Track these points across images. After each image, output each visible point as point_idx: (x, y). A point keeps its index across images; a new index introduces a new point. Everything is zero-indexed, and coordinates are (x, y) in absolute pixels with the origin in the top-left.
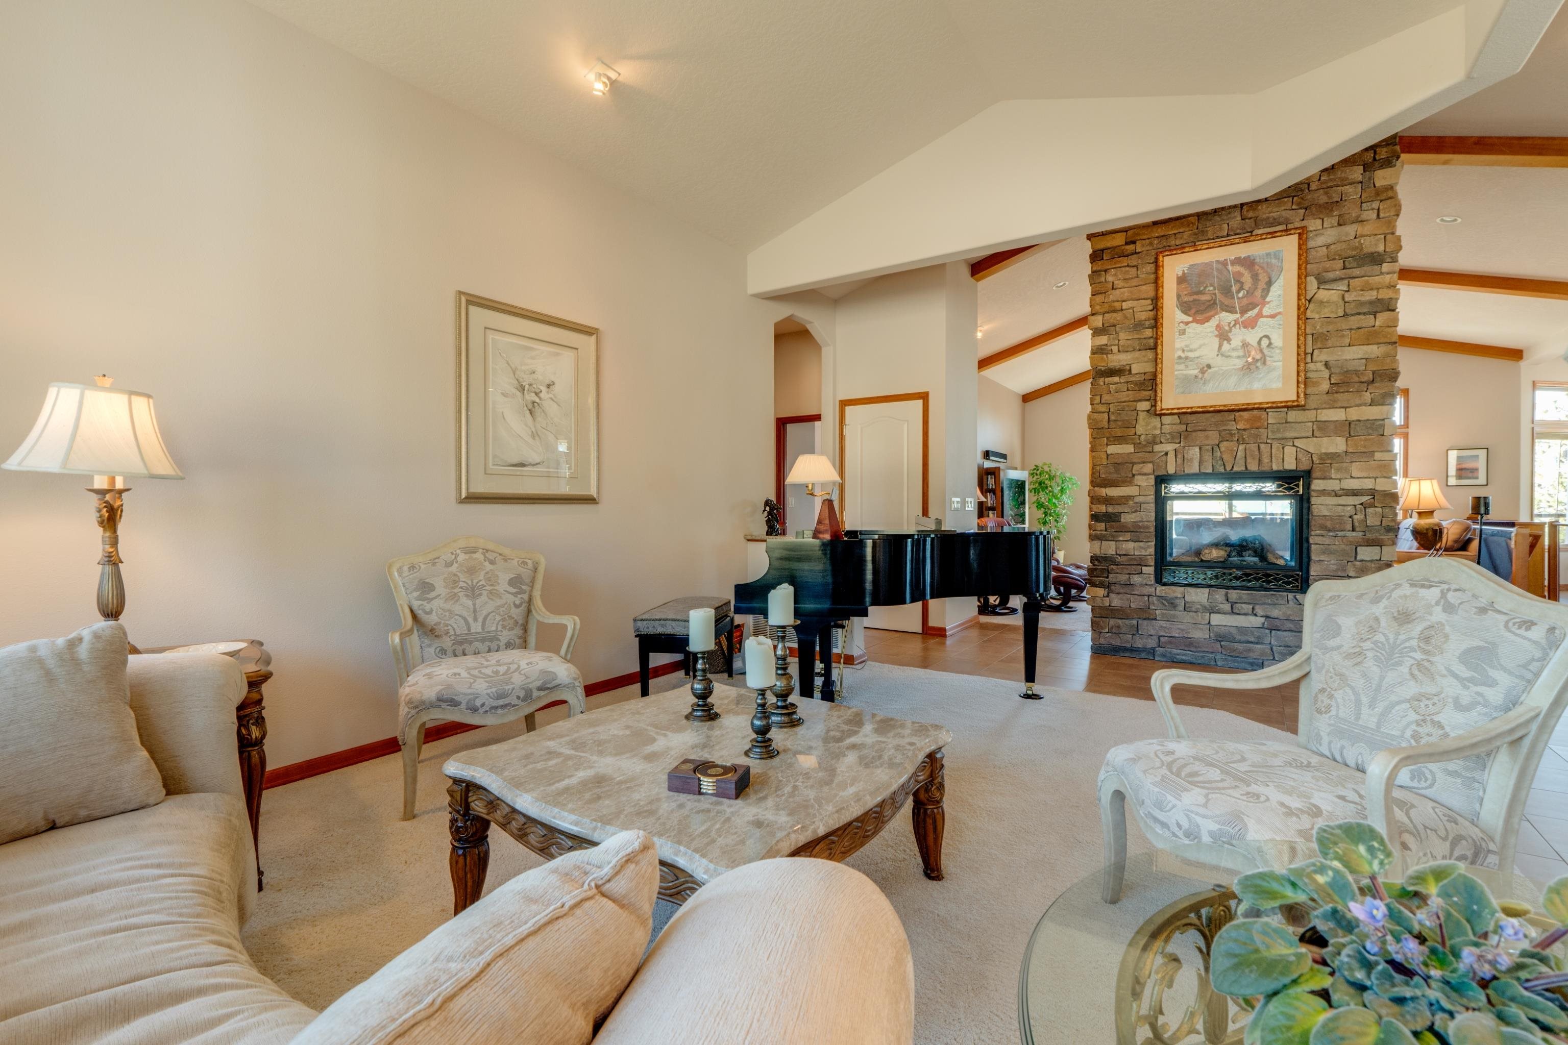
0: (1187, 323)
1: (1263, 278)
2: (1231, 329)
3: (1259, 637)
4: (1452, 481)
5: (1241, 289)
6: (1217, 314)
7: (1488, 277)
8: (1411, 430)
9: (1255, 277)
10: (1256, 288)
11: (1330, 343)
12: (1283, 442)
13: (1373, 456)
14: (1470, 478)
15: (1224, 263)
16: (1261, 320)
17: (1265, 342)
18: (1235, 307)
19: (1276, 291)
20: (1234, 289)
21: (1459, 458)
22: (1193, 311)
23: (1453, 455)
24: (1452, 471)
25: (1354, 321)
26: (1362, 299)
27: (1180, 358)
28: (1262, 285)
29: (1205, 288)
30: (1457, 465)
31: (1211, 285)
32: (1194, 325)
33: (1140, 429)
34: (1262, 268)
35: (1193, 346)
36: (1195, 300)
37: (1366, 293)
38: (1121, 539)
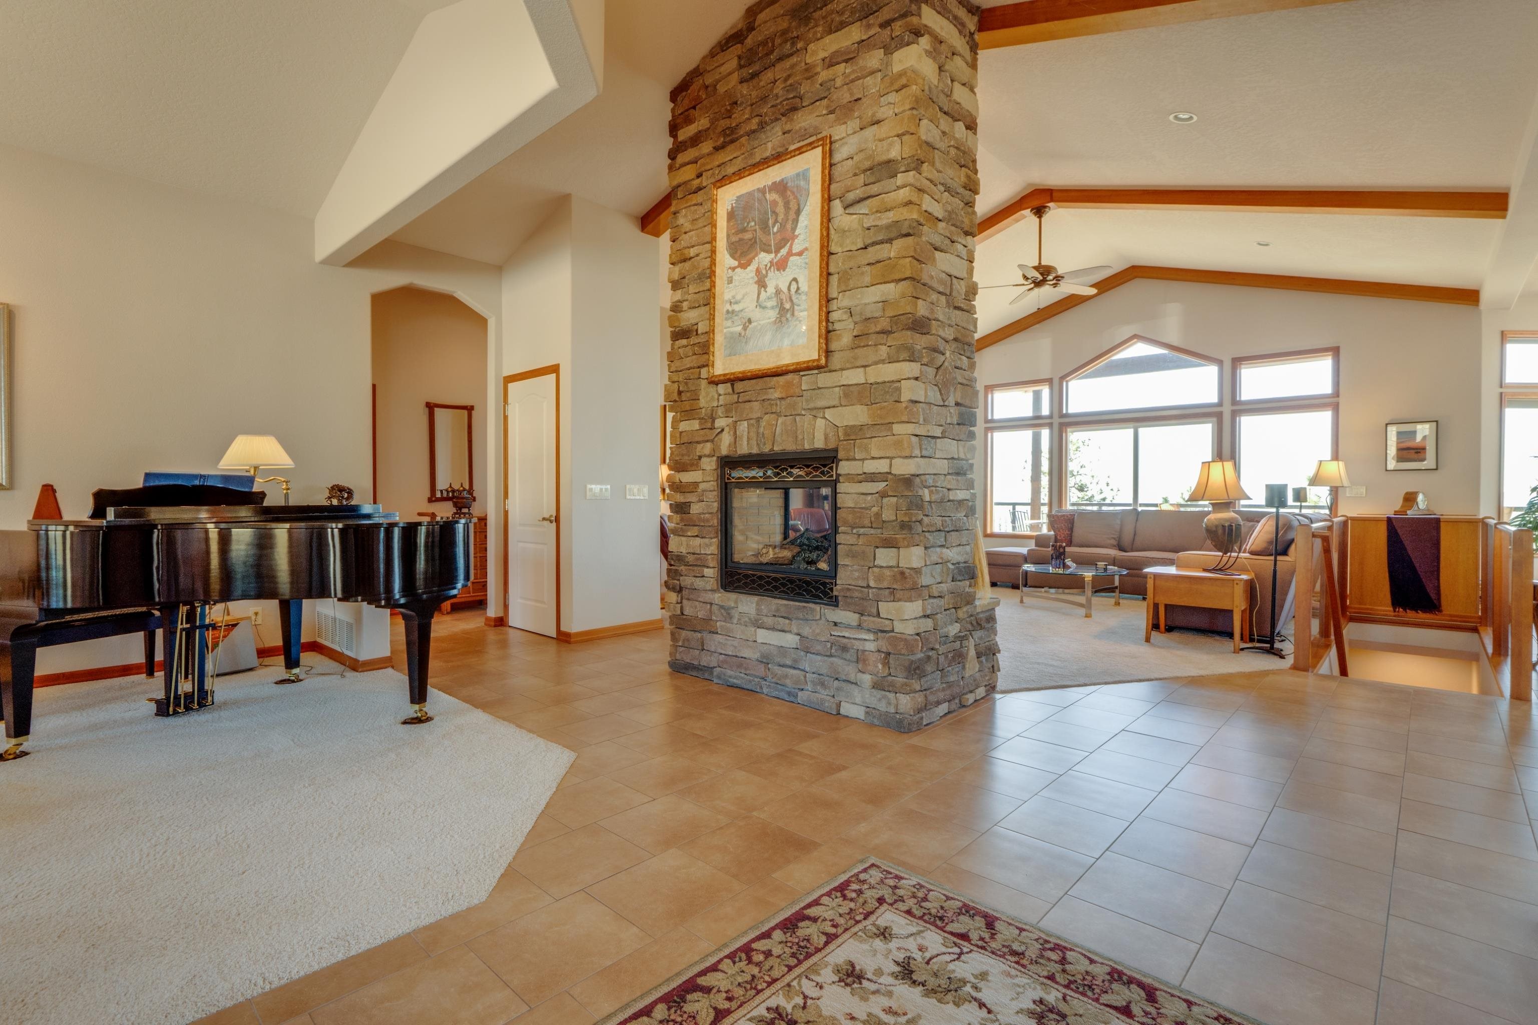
0: (734, 269)
1: (793, 205)
2: (767, 272)
3: (795, 661)
4: (1392, 464)
5: (776, 221)
6: (756, 255)
7: (1325, 192)
8: (1342, 400)
9: (787, 205)
10: (788, 219)
11: (851, 284)
12: (814, 413)
13: (891, 429)
14: (1415, 461)
15: (762, 191)
16: (792, 258)
17: (794, 287)
18: (770, 246)
19: (803, 221)
20: (771, 222)
21: (1399, 434)
22: (738, 254)
23: (1393, 431)
24: (1392, 451)
25: (874, 253)
26: (879, 223)
27: (728, 312)
28: (792, 215)
29: (748, 224)
30: (1398, 443)
31: (753, 220)
32: (739, 270)
33: (702, 402)
34: (793, 193)
35: (738, 297)
36: (741, 240)
37: (884, 215)
38: (689, 534)
